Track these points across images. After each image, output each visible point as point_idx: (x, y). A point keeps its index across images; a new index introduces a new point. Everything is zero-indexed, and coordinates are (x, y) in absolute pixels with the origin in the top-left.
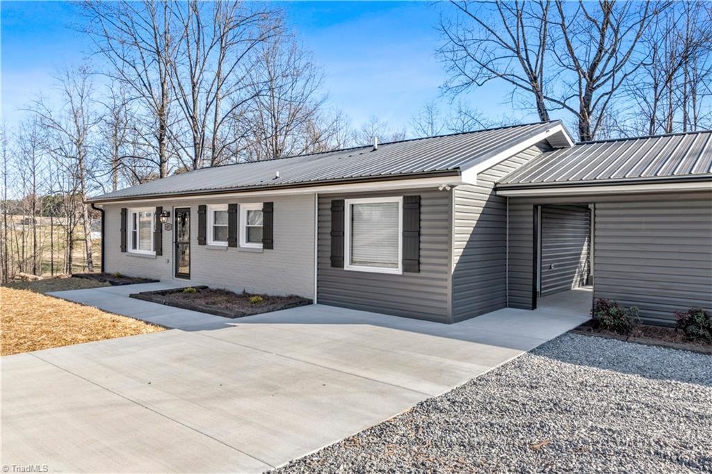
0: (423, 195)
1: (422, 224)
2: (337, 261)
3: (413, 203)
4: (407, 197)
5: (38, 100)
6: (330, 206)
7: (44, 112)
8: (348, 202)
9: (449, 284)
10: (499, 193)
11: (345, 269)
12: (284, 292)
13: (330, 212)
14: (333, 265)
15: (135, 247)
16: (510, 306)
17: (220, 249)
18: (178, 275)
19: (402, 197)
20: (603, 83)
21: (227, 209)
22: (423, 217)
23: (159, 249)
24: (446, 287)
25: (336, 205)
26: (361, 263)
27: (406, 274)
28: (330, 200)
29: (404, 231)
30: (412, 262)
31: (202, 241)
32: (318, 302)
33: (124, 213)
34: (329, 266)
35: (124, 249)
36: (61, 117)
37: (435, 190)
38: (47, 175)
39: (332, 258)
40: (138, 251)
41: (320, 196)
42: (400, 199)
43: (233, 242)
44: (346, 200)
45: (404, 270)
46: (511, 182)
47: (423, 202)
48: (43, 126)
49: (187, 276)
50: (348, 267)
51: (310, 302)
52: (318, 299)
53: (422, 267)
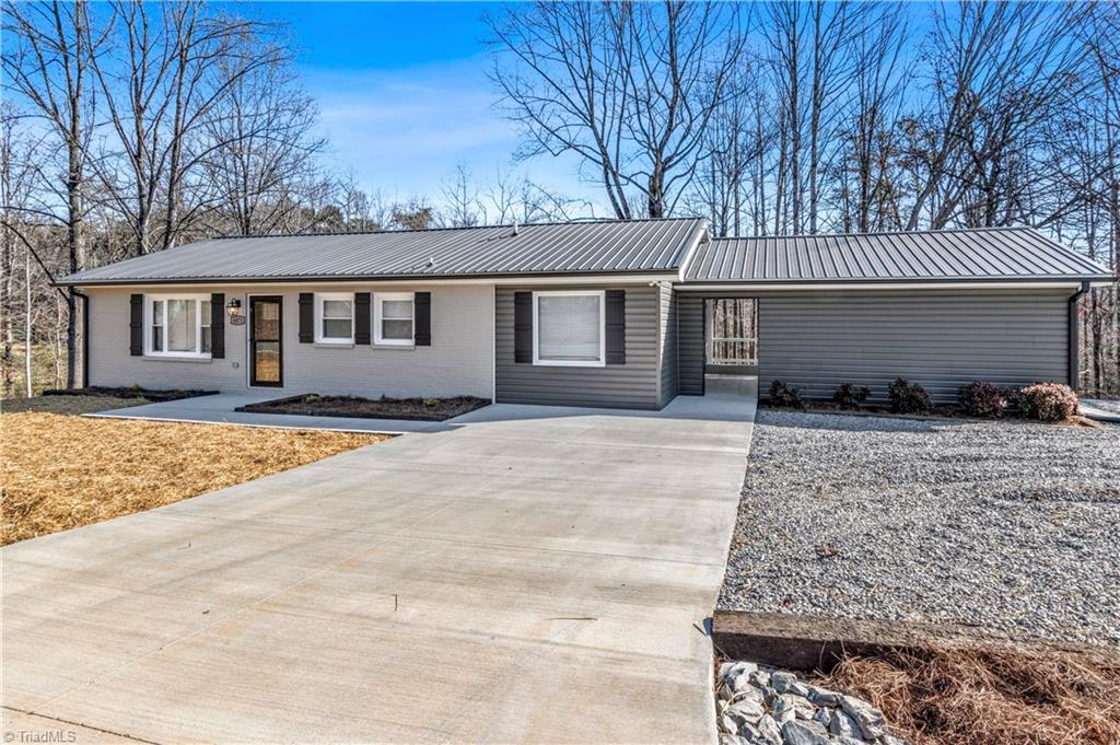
0: (626, 290)
1: (627, 317)
2: (523, 355)
3: (616, 299)
4: (611, 291)
6: (513, 298)
8: (536, 295)
9: (658, 373)
10: (676, 287)
11: (534, 364)
13: (513, 305)
14: (517, 361)
16: (682, 394)
19: (604, 292)
20: (676, 163)
21: (353, 299)
22: (627, 310)
24: (655, 377)
25: (522, 299)
27: (609, 366)
28: (513, 292)
29: (607, 324)
30: (616, 353)
31: (306, 336)
32: (497, 402)
33: (136, 300)
34: (513, 363)
37: (646, 285)
39: (516, 352)
40: (165, 353)
41: (497, 288)
42: (601, 294)
43: (363, 337)
44: (534, 293)
45: (607, 363)
47: (627, 297)
49: (276, 384)
50: (536, 362)
52: (496, 397)
53: (627, 359)
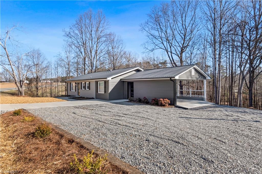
1: (106, 86)
2: (97, 92)
5: (59, 54)
7: (60, 57)
8: (99, 82)
9: (108, 95)
10: (122, 80)
12: (91, 97)
13: (97, 84)
15: (72, 90)
16: (125, 99)
17: (84, 90)
18: (78, 95)
21: (84, 83)
23: (76, 91)
26: (101, 92)
29: (104, 87)
30: (105, 92)
31: (81, 89)
32: (96, 99)
33: (70, 83)
35: (70, 90)
36: (64, 58)
38: (61, 73)
40: (73, 91)
41: (96, 81)
42: (104, 82)
43: (86, 89)
46: (124, 79)
47: (106, 82)
48: (60, 61)
49: (79, 95)
50: (99, 93)
51: (94, 98)
